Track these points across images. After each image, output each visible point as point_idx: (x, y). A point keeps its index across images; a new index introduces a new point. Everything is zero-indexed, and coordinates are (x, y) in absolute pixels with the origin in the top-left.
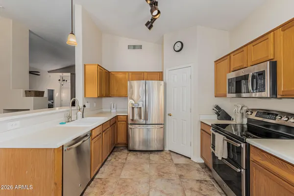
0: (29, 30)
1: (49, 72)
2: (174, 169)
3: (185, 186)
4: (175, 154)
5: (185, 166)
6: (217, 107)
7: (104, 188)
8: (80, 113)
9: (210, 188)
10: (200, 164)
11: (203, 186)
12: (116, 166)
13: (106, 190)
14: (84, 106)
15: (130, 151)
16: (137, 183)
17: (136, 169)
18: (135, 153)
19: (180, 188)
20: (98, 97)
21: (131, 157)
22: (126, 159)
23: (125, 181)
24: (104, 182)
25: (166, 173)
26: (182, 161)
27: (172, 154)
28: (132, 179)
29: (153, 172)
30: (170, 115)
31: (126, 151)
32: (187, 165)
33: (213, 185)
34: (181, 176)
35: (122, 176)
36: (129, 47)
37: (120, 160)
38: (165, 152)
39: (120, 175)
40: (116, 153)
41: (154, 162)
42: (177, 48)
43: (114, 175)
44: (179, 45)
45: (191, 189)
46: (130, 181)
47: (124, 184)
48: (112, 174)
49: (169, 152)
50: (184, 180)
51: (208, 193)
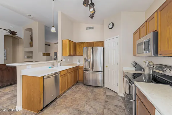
0: (45, 26)
1: (55, 44)
2: (104, 97)
3: (106, 107)
4: (109, 90)
5: (112, 97)
6: (134, 62)
7: (65, 100)
8: (59, 64)
9: (121, 111)
10: (122, 97)
11: (118, 109)
12: (74, 91)
13: (66, 100)
14: (61, 60)
15: (85, 85)
16: (81, 101)
17: (83, 94)
18: (86, 86)
19: (102, 107)
20: (68, 56)
21: (84, 88)
22: (81, 89)
23: (76, 98)
24: (66, 97)
25: (99, 98)
26: (112, 94)
27: (107, 89)
28: (79, 98)
29: (91, 97)
30: (107, 67)
31: (82, 85)
32: (113, 96)
33: (124, 110)
34: (106, 101)
35: (76, 96)
36: (87, 29)
37: (77, 89)
38: (104, 88)
39: (74, 96)
40: (77, 85)
41: (94, 92)
42: (110, 27)
43: (72, 95)
44: (111, 25)
45: (109, 109)
46: (78, 99)
47: (75, 100)
48: (71, 94)
49: (106, 88)
50: (107, 104)
51: (118, 113)
